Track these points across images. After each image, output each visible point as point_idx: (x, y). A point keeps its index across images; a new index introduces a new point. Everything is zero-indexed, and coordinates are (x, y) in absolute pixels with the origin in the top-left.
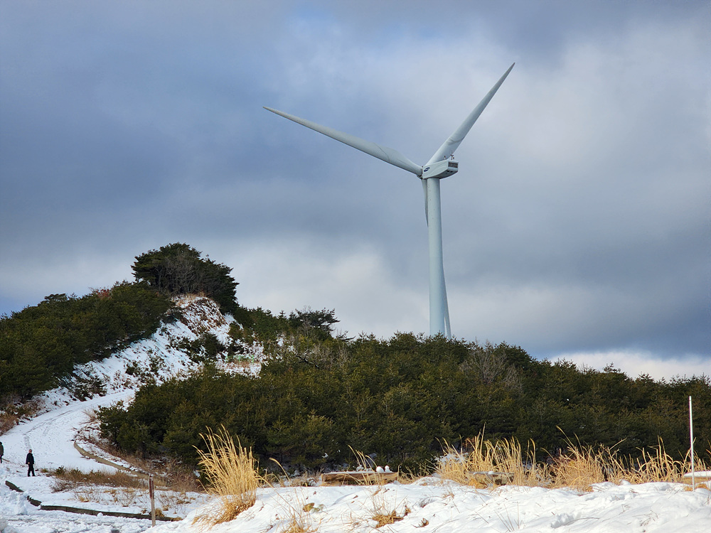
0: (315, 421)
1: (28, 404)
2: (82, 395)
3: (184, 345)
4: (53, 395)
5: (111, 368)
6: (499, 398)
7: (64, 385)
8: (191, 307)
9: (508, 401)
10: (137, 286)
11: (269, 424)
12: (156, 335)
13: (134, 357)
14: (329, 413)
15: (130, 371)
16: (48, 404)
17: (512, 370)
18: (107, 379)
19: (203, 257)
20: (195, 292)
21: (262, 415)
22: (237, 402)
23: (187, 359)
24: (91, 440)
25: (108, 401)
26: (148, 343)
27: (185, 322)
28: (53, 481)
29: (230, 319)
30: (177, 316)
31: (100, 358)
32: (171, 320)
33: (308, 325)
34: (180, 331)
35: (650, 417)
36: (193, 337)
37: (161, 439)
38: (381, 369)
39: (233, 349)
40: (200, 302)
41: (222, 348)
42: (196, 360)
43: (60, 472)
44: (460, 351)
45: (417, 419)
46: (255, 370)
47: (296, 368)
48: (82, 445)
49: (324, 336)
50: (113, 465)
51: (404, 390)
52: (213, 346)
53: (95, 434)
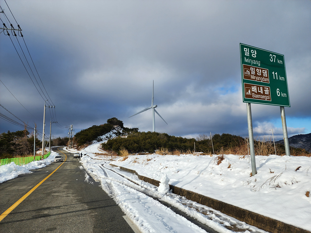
0: (136, 145)
1: (90, 143)
2: (99, 141)
3: (115, 133)
4: (94, 141)
5: (104, 137)
6: (163, 141)
7: (96, 140)
8: (116, 127)
9: (165, 142)
10: (108, 124)
11: (128, 145)
12: (111, 132)
13: (107, 135)
14: (138, 144)
15: (106, 137)
16: (93, 143)
17: (166, 137)
18: (103, 139)
19: (118, 120)
20: (117, 125)
21: (127, 144)
22: (123, 142)
23: (116, 136)
24: (100, 148)
25: (103, 142)
26: (109, 133)
27: (115, 130)
28: (95, 155)
29: (122, 129)
30: (114, 129)
31: (102, 136)
32: (113, 129)
33: (134, 130)
34: (115, 131)
35: (186, 144)
36: (117, 132)
37: (111, 148)
38: (146, 137)
39: (123, 134)
40: (118, 127)
41: (121, 134)
42: (117, 136)
43: (96, 153)
44: (158, 134)
45: (151, 144)
46: (126, 137)
47: (133, 137)
48: (99, 149)
49: (137, 131)
50: (104, 152)
51: (149, 140)
52: (120, 133)
53: (101, 147)
